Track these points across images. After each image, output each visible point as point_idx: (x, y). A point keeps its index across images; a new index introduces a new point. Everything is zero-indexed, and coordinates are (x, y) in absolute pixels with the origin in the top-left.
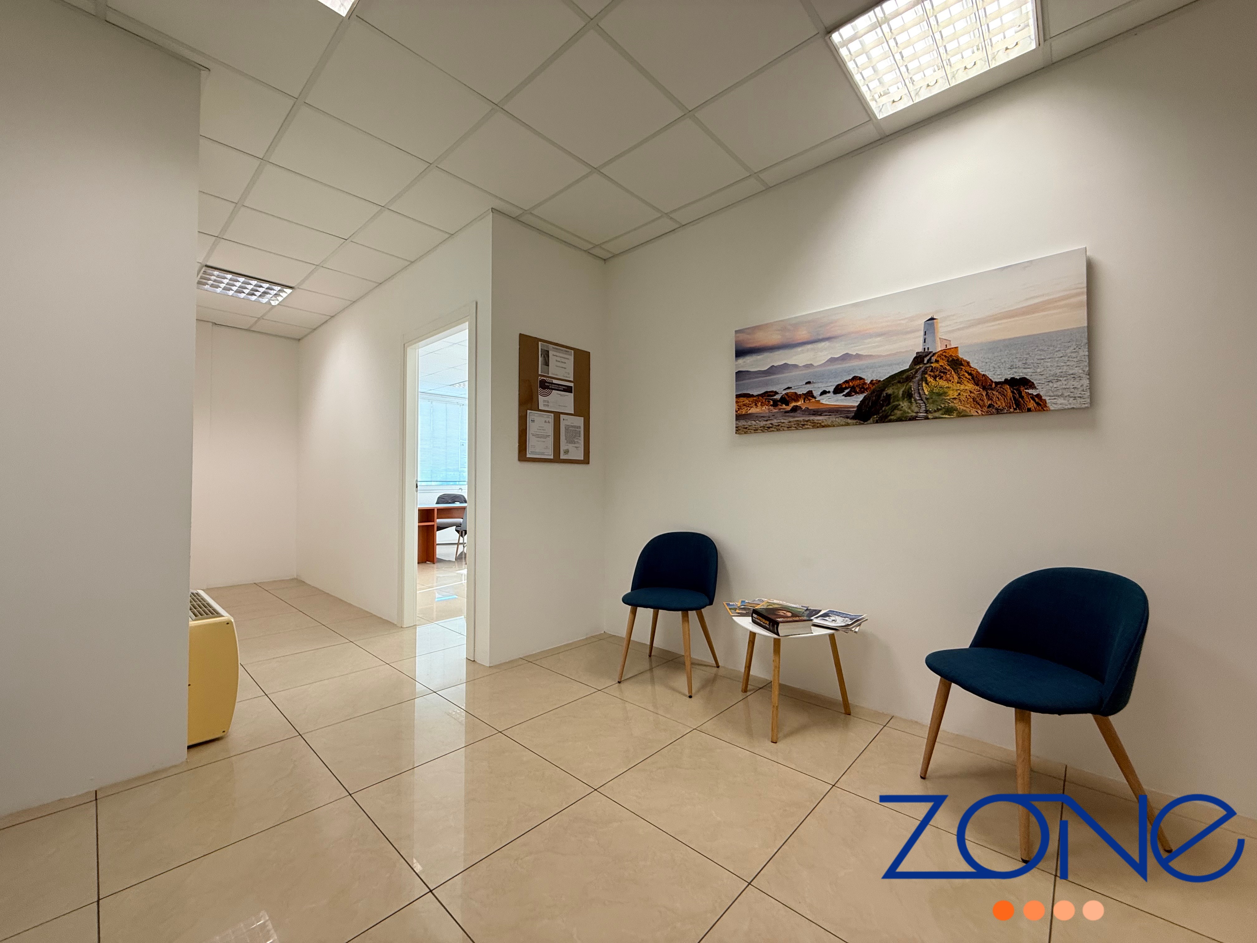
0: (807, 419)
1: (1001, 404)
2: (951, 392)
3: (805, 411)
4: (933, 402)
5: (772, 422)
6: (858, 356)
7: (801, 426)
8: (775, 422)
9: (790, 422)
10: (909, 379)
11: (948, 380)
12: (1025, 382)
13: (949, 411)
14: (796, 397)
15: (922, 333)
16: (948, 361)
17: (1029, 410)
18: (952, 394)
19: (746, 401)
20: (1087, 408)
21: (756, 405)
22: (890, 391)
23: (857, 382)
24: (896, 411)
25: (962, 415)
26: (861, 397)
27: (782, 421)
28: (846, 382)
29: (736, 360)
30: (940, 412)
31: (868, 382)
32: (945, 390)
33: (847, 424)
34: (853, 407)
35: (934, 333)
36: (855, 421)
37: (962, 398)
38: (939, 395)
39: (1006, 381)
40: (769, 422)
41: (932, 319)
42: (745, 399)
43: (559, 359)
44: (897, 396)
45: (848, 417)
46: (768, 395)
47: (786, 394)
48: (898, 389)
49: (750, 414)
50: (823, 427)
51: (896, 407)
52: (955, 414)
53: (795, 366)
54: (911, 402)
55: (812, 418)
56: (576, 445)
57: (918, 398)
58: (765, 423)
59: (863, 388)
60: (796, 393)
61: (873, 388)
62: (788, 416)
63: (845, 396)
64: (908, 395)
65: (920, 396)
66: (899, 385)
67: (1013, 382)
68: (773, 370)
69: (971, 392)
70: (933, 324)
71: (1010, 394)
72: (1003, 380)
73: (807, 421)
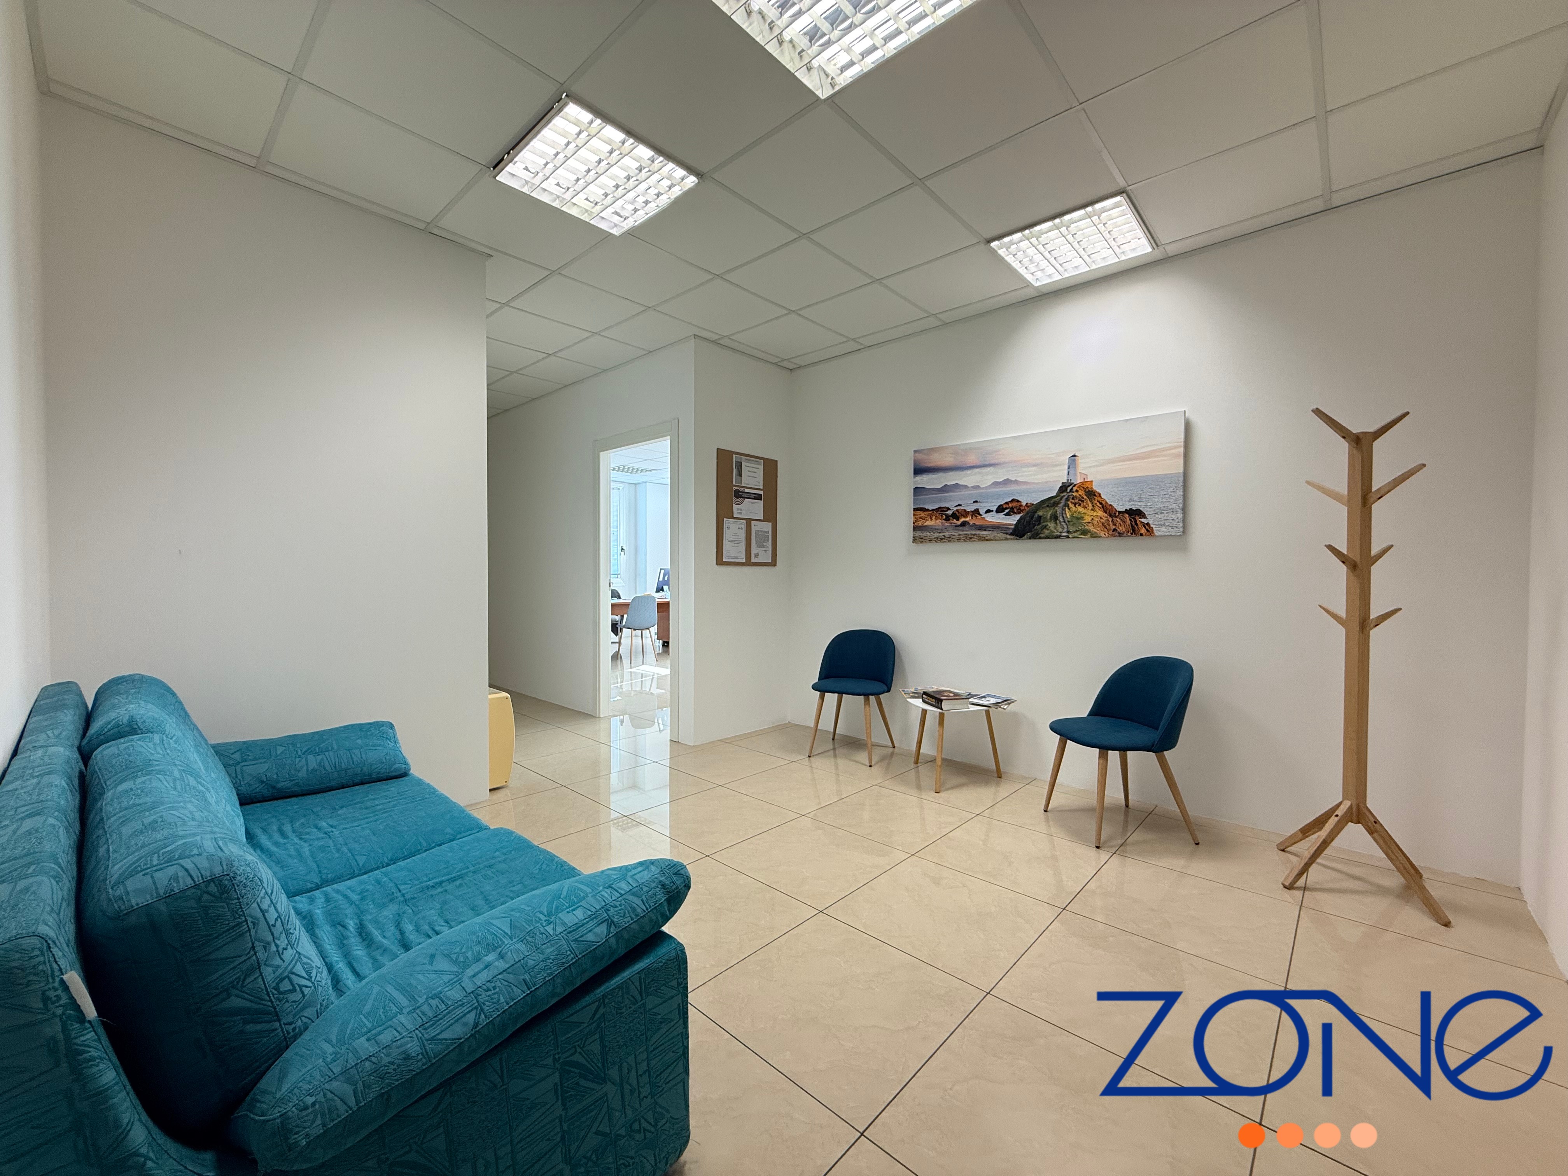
0: (974, 533)
1: (1122, 529)
2: (1086, 517)
3: (971, 526)
4: (1074, 524)
5: (944, 534)
6: (1016, 482)
7: (969, 539)
8: (947, 534)
9: (959, 535)
10: (1055, 504)
11: (1085, 507)
12: (1139, 513)
13: (1084, 532)
14: (965, 513)
15: (1066, 467)
16: (1085, 491)
17: (1141, 535)
18: (1088, 519)
19: (923, 514)
20: (1180, 535)
21: (931, 518)
22: (1040, 513)
23: (1015, 504)
24: (1045, 530)
25: (1094, 536)
26: (1018, 517)
27: (953, 534)
28: (1007, 503)
29: (914, 477)
30: (1079, 533)
31: (1024, 504)
32: (1083, 515)
33: (1006, 539)
34: (1012, 525)
35: (1075, 467)
36: (1012, 537)
37: (1095, 522)
38: (1078, 519)
39: (1126, 511)
40: (941, 534)
41: (1074, 456)
42: (921, 512)
43: (751, 469)
44: (1045, 518)
45: (1007, 534)
46: (942, 510)
47: (957, 510)
48: (1047, 512)
49: (926, 526)
50: (987, 540)
51: (1045, 527)
52: (1089, 535)
53: (965, 487)
54: (1056, 524)
55: (978, 532)
56: (765, 549)
57: (1062, 520)
58: (938, 534)
59: (1019, 509)
60: (965, 510)
61: (1027, 509)
62: (960, 530)
63: (1005, 515)
64: (1055, 518)
65: (1064, 519)
66: (1048, 509)
67: (1130, 512)
68: (945, 489)
69: (1101, 518)
70: (1075, 460)
71: (1128, 522)
72: (1124, 510)
73: (974, 535)
